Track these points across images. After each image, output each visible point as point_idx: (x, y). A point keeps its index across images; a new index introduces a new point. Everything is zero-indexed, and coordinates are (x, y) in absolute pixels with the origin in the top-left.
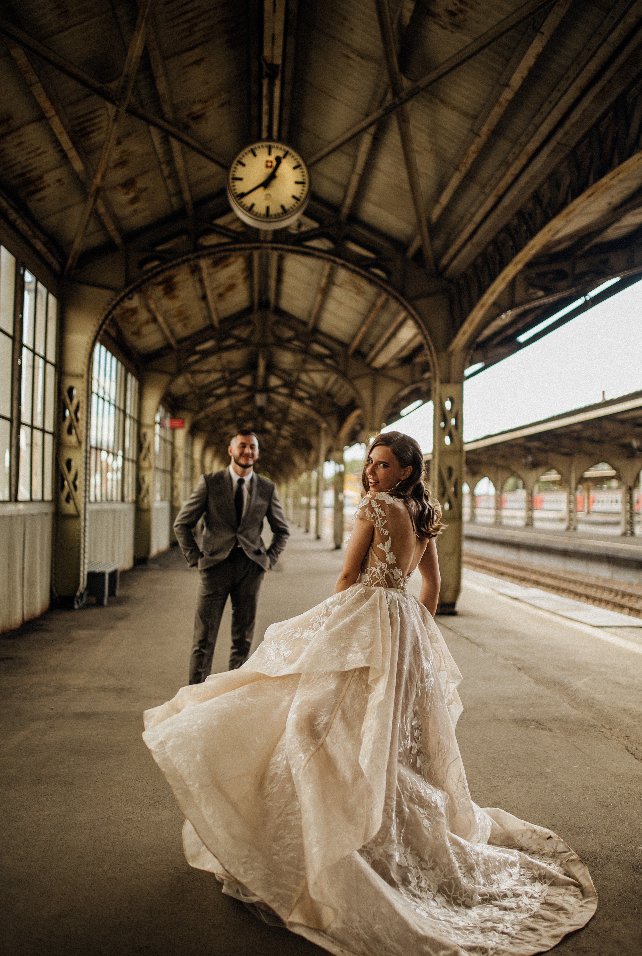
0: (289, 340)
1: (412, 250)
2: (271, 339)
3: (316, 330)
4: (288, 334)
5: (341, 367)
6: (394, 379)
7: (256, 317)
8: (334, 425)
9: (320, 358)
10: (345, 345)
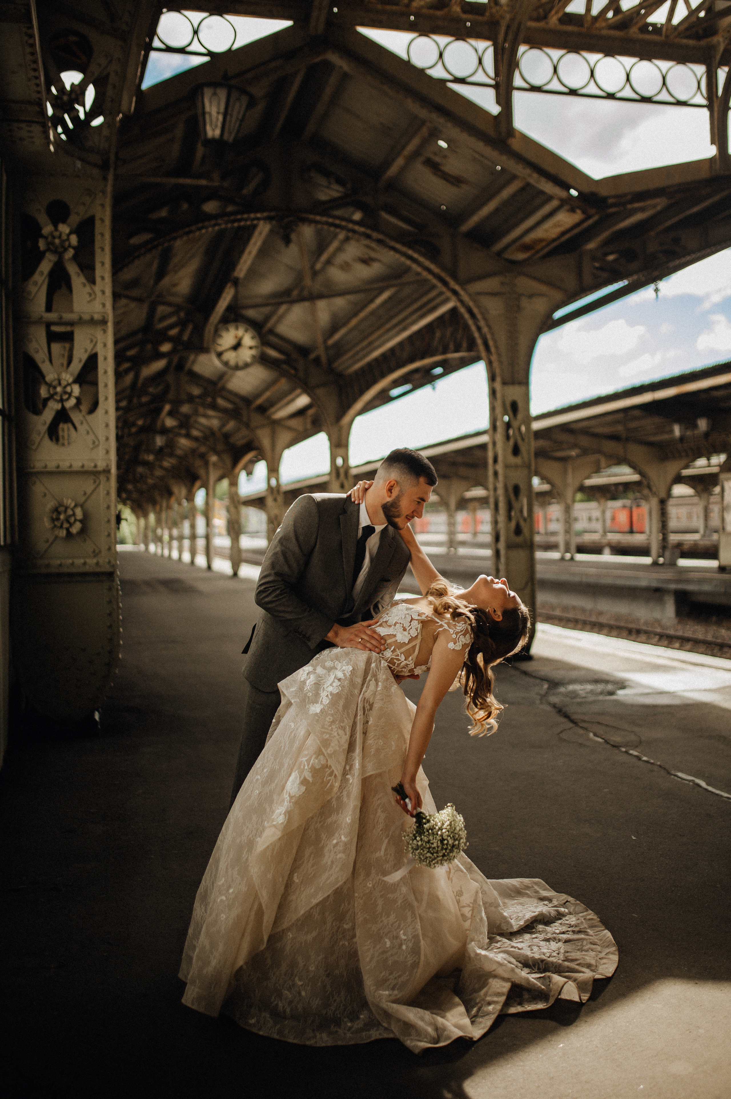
0: (200, 397)
1: (312, 356)
2: (184, 396)
3: (224, 388)
4: (196, 391)
5: (245, 419)
6: (290, 429)
7: (170, 378)
8: (228, 462)
9: (224, 411)
10: (247, 401)
